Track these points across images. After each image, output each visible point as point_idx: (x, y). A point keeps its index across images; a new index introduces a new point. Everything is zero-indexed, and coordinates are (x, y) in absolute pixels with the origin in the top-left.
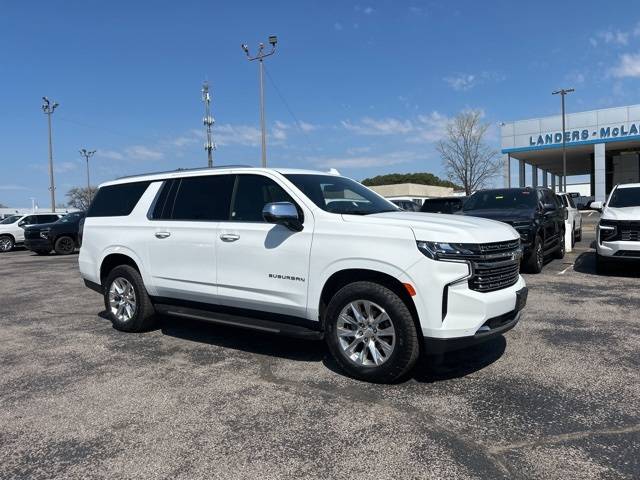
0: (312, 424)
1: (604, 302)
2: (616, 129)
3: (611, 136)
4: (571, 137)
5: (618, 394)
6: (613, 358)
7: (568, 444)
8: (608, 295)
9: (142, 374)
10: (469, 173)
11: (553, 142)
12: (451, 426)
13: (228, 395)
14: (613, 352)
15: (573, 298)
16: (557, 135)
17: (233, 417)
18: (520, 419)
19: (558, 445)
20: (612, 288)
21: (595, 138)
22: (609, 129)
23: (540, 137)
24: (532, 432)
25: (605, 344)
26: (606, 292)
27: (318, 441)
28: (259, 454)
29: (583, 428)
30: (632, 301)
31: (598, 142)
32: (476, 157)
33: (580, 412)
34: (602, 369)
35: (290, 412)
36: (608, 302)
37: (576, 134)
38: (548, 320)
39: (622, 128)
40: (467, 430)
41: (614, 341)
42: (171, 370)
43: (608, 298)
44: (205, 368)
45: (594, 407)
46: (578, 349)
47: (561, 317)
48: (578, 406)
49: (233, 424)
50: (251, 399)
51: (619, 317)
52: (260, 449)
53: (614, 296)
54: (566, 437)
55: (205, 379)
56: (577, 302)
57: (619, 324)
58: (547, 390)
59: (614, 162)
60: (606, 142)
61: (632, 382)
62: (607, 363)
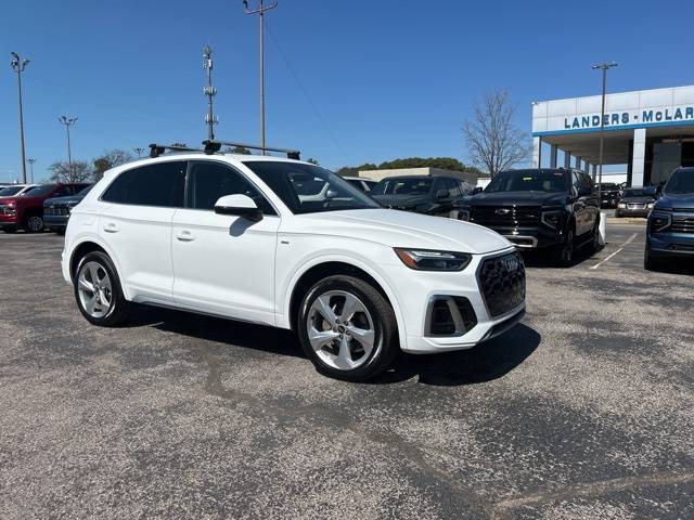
0: (253, 458)
1: (646, 302)
2: (659, 113)
3: (654, 121)
4: (610, 120)
5: (669, 422)
6: (659, 372)
7: (606, 498)
8: (648, 294)
9: (51, 380)
10: (495, 157)
11: (591, 126)
12: (445, 466)
13: (152, 412)
14: (660, 364)
15: (608, 297)
16: (594, 117)
17: (146, 445)
18: (538, 456)
19: (590, 500)
20: (653, 285)
21: (635, 122)
22: (651, 112)
23: (576, 119)
24: (556, 478)
25: (648, 353)
26: (646, 291)
27: (253, 486)
28: (162, 506)
29: (625, 473)
30: (678, 301)
31: (639, 127)
32: (503, 140)
33: (621, 448)
34: (647, 387)
35: (227, 439)
36: (649, 302)
37: (615, 117)
38: (578, 322)
39: (667, 111)
40: (466, 473)
41: (660, 350)
42: (90, 374)
43: (649, 297)
44: (135, 374)
45: (639, 441)
46: (616, 359)
47: (594, 318)
48: (617, 439)
49: (143, 458)
50: (181, 419)
51: (664, 321)
52: (165, 499)
53: (656, 295)
54: (603, 486)
55: (130, 389)
56: (612, 301)
57: (663, 328)
58: (576, 415)
59: (654, 151)
60: (648, 128)
61: (686, 406)
62: (653, 379)
